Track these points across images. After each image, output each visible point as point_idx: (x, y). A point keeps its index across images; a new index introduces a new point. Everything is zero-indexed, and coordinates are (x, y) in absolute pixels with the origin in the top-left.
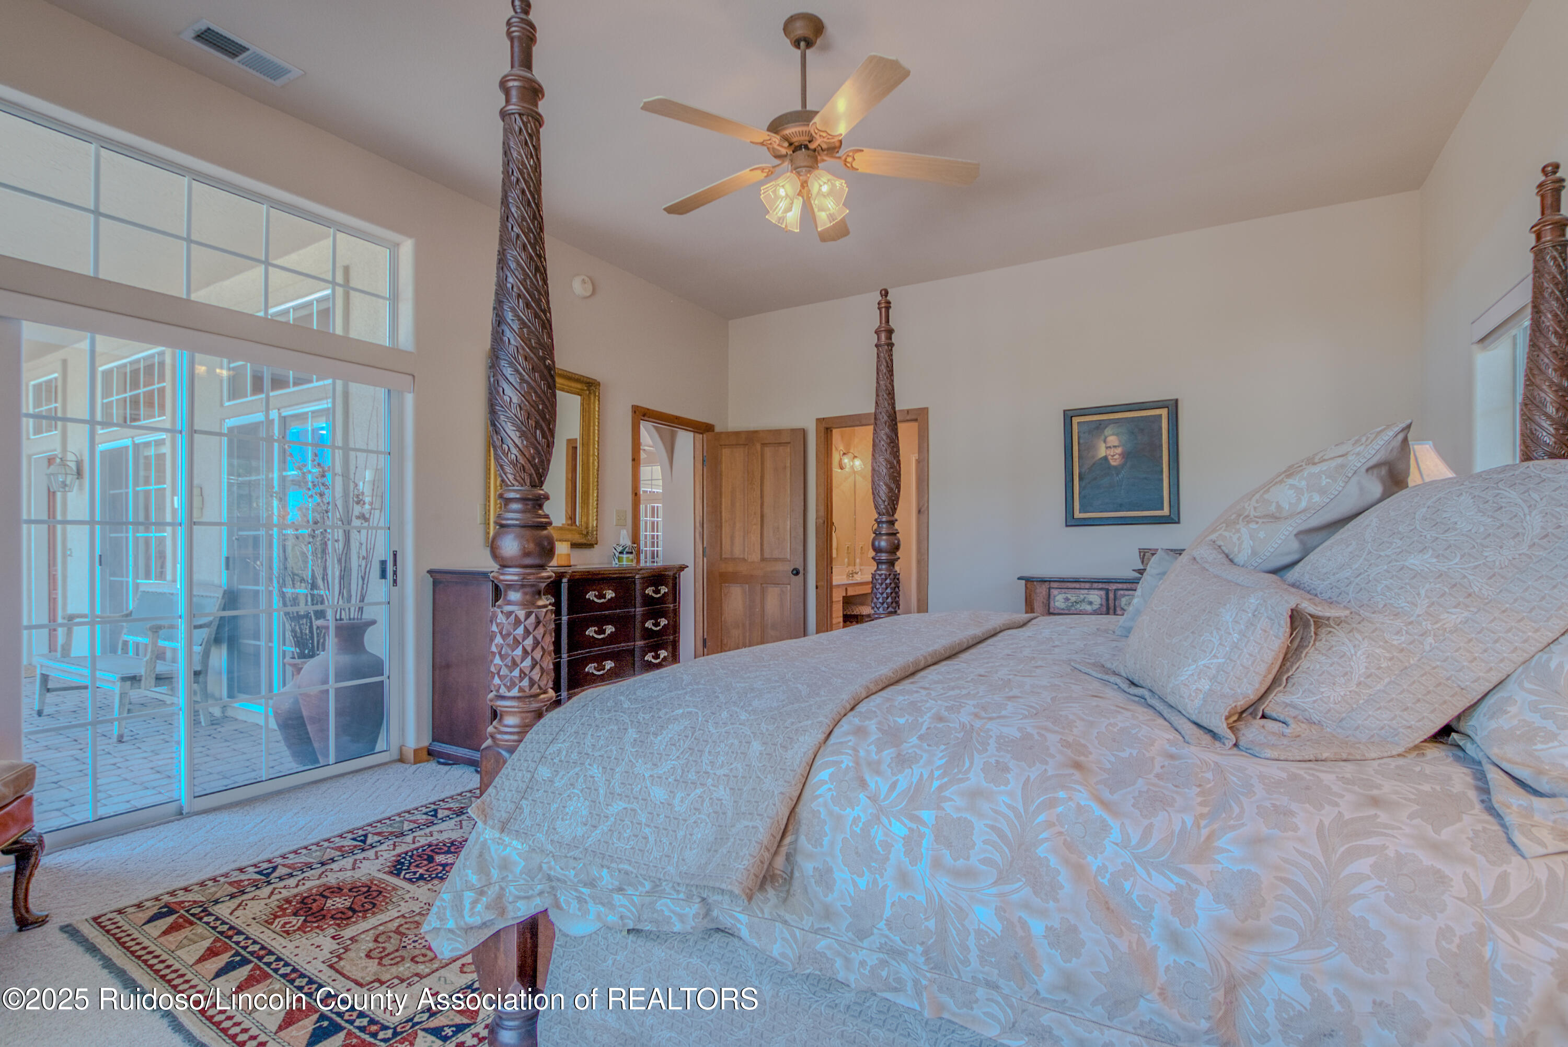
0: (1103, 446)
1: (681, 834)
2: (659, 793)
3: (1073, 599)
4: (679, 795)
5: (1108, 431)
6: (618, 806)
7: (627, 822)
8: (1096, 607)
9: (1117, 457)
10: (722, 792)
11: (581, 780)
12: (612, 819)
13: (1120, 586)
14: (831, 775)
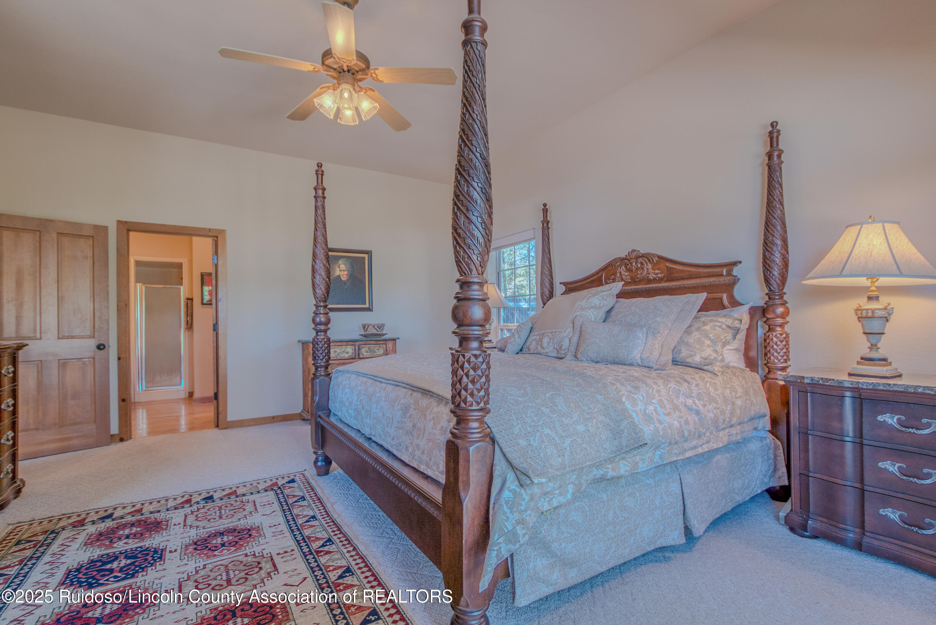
0: (338, 269)
1: (597, 440)
2: (581, 428)
3: (338, 351)
4: (590, 425)
5: (340, 262)
6: (568, 441)
7: (575, 446)
8: (350, 354)
9: (345, 276)
10: (601, 418)
11: (544, 437)
12: (568, 448)
13: (361, 343)
14: (626, 398)
